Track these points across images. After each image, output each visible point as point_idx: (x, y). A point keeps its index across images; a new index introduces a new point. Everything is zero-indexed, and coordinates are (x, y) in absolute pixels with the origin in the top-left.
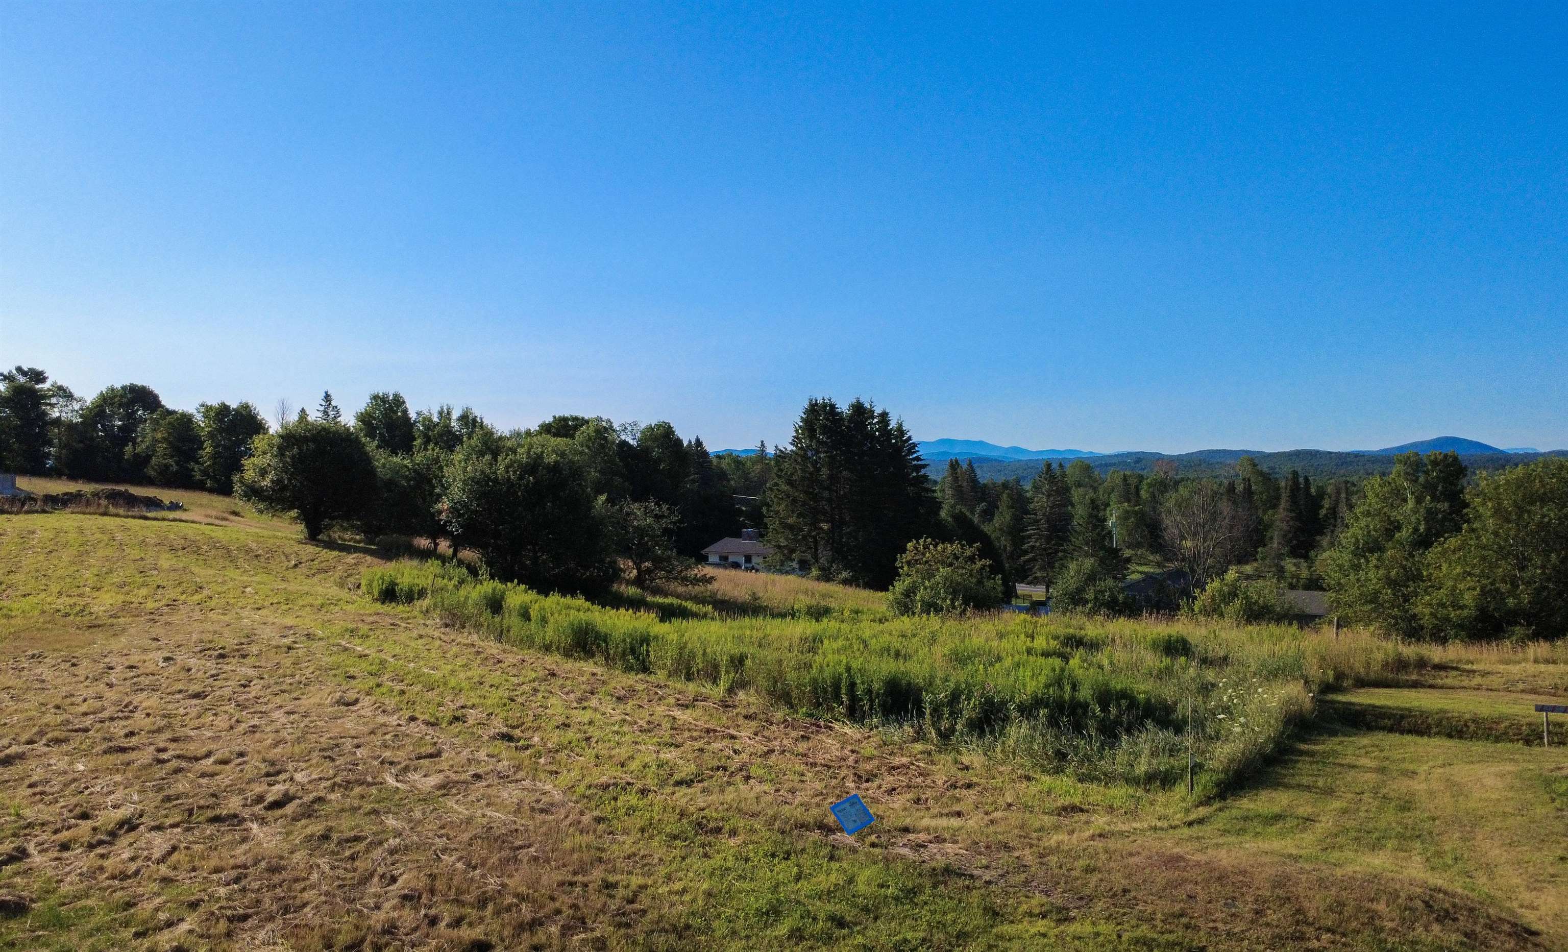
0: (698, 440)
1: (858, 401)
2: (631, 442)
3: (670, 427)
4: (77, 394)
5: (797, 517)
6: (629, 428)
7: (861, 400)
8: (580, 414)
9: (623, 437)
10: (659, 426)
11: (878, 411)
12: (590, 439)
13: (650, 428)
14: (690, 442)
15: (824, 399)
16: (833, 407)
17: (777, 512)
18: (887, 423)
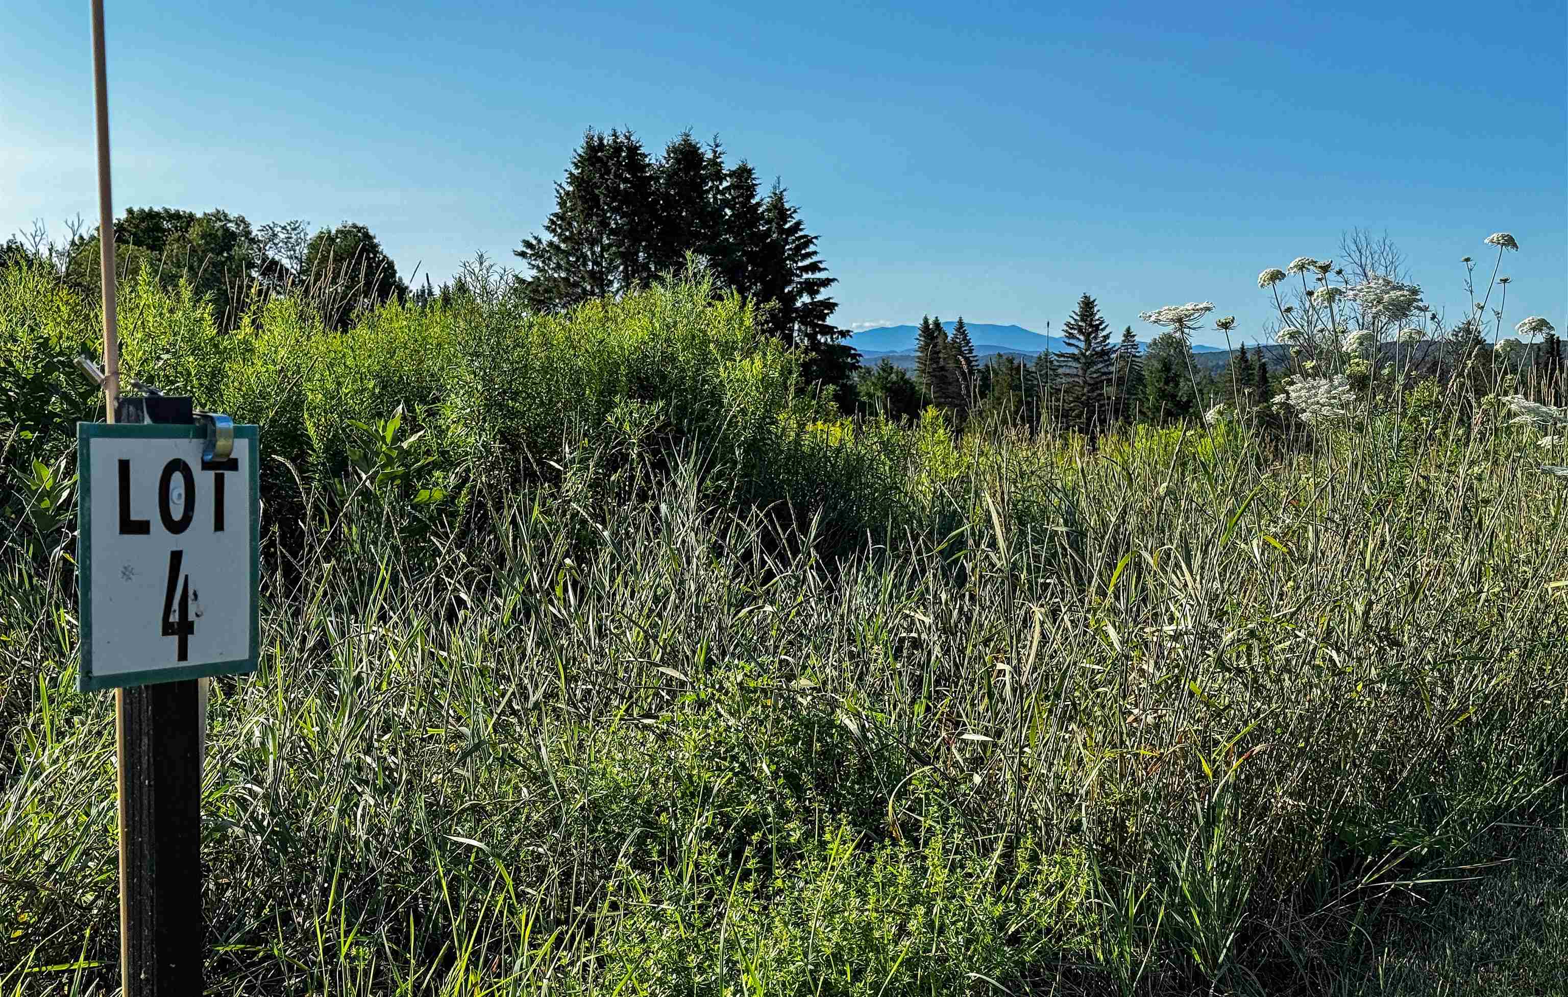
1: (686, 142)
2: (287, 262)
3: (367, 237)
6: (283, 236)
8: (184, 208)
9: (270, 254)
10: (344, 233)
11: (729, 164)
12: (193, 251)
13: (326, 237)
15: (615, 135)
18: (750, 191)
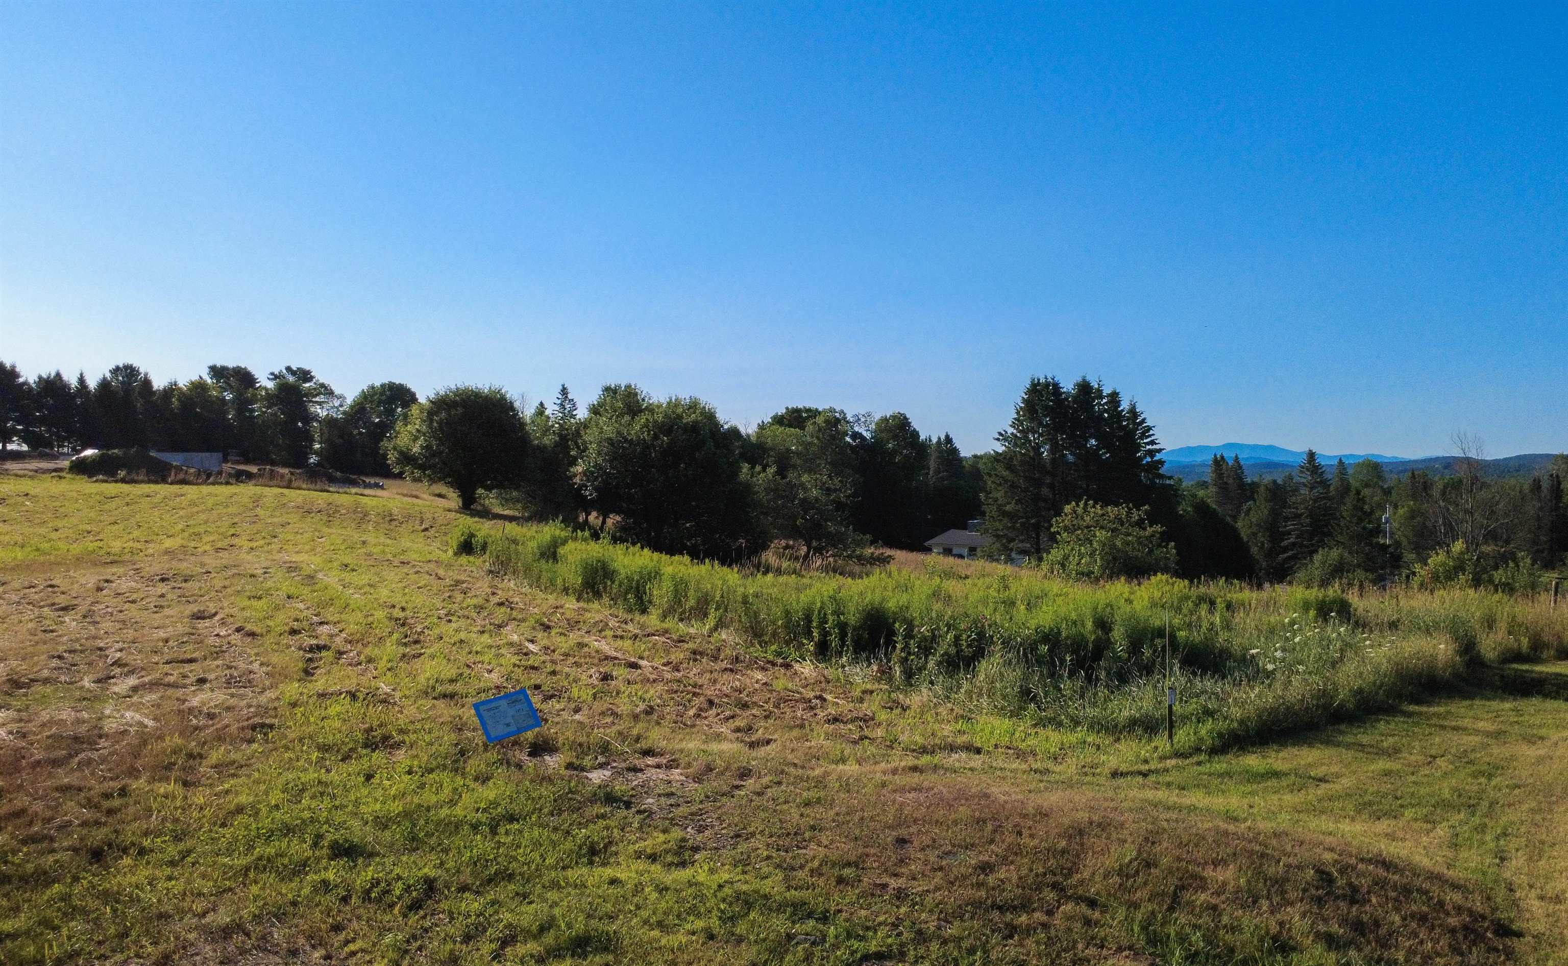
0: (947, 436)
1: (1084, 380)
2: (865, 434)
3: (905, 418)
4: (337, 391)
5: (1016, 504)
6: (863, 420)
7: (1088, 379)
8: (813, 405)
9: (856, 429)
10: (894, 417)
11: (1106, 391)
12: (820, 430)
13: (885, 420)
14: (939, 438)
15: (1046, 378)
16: (1056, 386)
17: (996, 500)
18: (1118, 404)
